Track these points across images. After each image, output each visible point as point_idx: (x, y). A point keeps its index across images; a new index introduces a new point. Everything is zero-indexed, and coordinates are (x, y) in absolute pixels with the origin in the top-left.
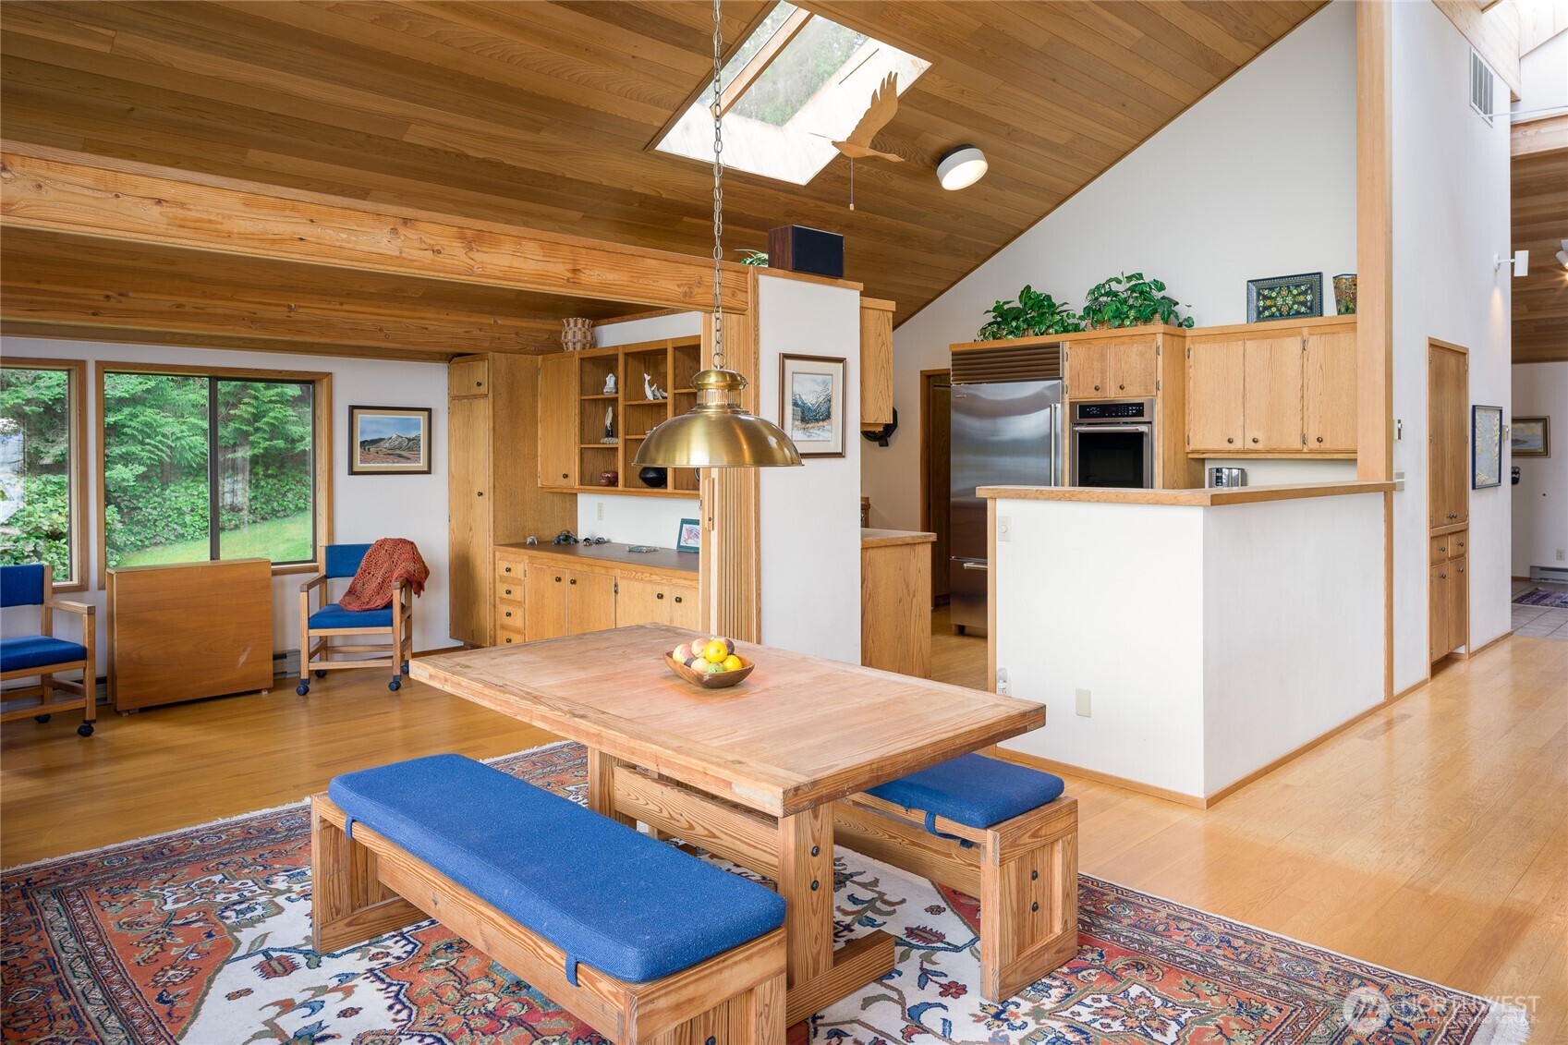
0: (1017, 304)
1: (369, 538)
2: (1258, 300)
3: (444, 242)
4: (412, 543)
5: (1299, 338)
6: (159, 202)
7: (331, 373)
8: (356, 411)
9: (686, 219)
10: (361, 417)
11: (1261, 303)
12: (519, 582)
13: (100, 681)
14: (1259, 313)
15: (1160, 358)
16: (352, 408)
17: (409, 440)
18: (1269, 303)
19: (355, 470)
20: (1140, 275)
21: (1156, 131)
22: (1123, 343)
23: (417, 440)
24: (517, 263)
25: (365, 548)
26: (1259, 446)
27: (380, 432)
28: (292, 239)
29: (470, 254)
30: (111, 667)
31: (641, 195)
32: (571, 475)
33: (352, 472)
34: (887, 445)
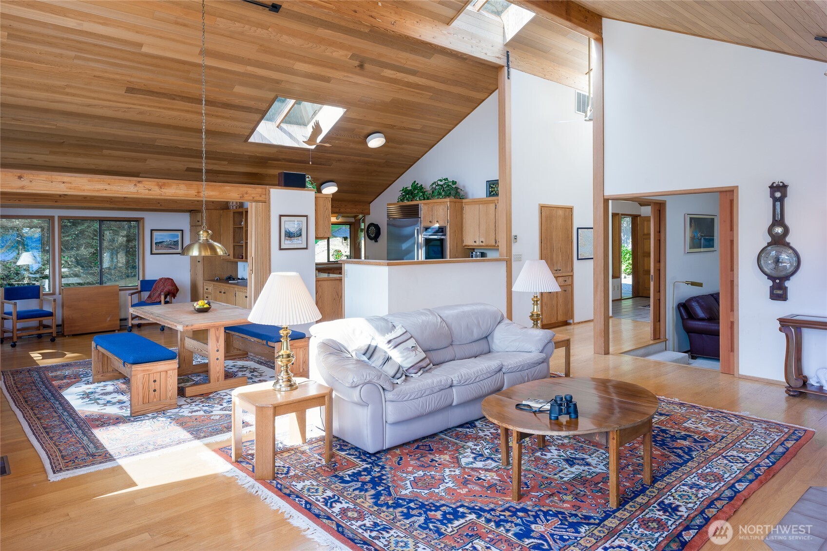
0: (410, 188)
1: (157, 278)
2: (490, 188)
3: (152, 187)
4: (172, 279)
5: (494, 204)
6: (64, 183)
7: (144, 218)
8: (153, 231)
9: (269, 161)
10: (155, 233)
11: (491, 190)
12: (210, 294)
13: (58, 326)
14: (490, 193)
15: (449, 211)
16: (152, 230)
17: (174, 242)
18: (493, 189)
19: (153, 253)
20: (447, 179)
21: (460, 122)
22: (438, 205)
23: (177, 242)
24: (178, 191)
25: (155, 281)
26: (483, 244)
27: (163, 239)
28: (103, 190)
29: (161, 190)
30: (63, 321)
31: (248, 155)
32: (230, 255)
33: (152, 254)
34: (377, 242)
